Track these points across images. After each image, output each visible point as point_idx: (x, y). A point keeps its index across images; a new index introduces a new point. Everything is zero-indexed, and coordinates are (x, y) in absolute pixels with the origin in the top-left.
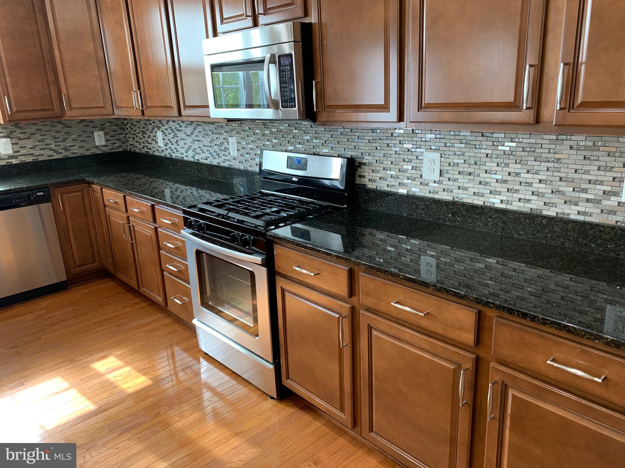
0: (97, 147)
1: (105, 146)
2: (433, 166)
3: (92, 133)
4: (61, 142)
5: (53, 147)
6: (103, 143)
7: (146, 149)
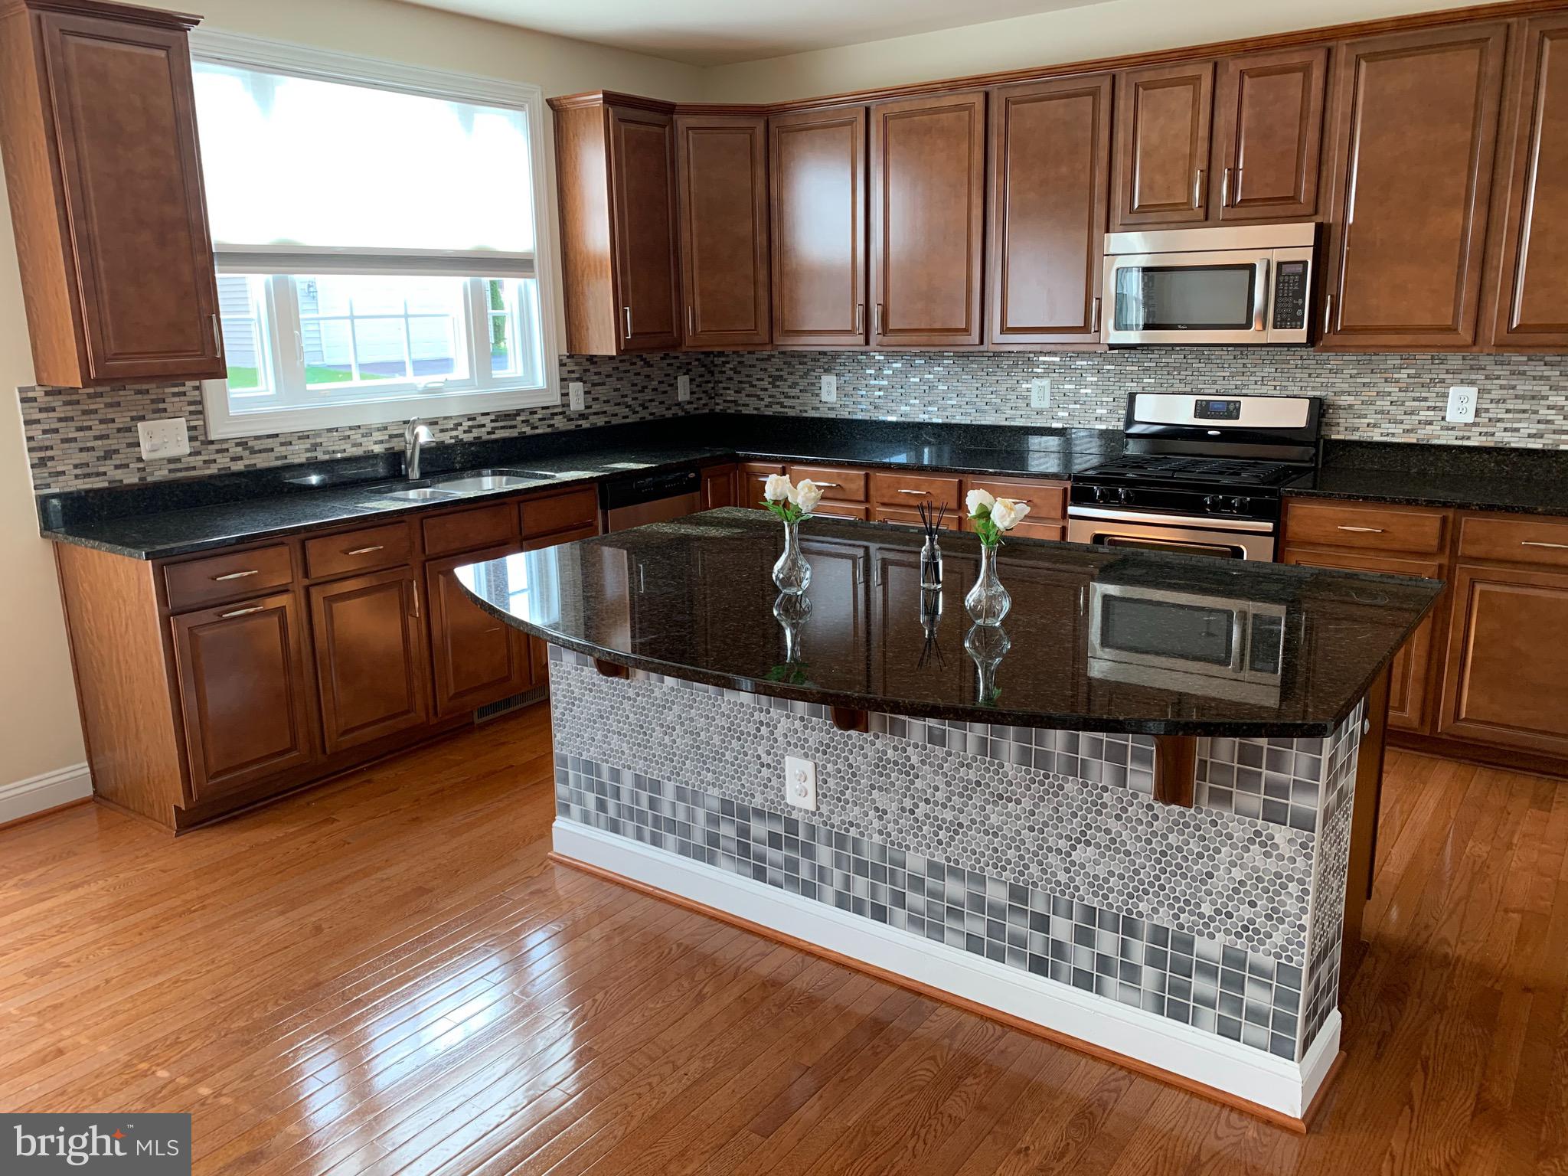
0: (678, 404)
1: (690, 403)
2: (1465, 405)
3: (676, 378)
4: (640, 392)
5: (629, 400)
6: (687, 398)
7: (777, 408)
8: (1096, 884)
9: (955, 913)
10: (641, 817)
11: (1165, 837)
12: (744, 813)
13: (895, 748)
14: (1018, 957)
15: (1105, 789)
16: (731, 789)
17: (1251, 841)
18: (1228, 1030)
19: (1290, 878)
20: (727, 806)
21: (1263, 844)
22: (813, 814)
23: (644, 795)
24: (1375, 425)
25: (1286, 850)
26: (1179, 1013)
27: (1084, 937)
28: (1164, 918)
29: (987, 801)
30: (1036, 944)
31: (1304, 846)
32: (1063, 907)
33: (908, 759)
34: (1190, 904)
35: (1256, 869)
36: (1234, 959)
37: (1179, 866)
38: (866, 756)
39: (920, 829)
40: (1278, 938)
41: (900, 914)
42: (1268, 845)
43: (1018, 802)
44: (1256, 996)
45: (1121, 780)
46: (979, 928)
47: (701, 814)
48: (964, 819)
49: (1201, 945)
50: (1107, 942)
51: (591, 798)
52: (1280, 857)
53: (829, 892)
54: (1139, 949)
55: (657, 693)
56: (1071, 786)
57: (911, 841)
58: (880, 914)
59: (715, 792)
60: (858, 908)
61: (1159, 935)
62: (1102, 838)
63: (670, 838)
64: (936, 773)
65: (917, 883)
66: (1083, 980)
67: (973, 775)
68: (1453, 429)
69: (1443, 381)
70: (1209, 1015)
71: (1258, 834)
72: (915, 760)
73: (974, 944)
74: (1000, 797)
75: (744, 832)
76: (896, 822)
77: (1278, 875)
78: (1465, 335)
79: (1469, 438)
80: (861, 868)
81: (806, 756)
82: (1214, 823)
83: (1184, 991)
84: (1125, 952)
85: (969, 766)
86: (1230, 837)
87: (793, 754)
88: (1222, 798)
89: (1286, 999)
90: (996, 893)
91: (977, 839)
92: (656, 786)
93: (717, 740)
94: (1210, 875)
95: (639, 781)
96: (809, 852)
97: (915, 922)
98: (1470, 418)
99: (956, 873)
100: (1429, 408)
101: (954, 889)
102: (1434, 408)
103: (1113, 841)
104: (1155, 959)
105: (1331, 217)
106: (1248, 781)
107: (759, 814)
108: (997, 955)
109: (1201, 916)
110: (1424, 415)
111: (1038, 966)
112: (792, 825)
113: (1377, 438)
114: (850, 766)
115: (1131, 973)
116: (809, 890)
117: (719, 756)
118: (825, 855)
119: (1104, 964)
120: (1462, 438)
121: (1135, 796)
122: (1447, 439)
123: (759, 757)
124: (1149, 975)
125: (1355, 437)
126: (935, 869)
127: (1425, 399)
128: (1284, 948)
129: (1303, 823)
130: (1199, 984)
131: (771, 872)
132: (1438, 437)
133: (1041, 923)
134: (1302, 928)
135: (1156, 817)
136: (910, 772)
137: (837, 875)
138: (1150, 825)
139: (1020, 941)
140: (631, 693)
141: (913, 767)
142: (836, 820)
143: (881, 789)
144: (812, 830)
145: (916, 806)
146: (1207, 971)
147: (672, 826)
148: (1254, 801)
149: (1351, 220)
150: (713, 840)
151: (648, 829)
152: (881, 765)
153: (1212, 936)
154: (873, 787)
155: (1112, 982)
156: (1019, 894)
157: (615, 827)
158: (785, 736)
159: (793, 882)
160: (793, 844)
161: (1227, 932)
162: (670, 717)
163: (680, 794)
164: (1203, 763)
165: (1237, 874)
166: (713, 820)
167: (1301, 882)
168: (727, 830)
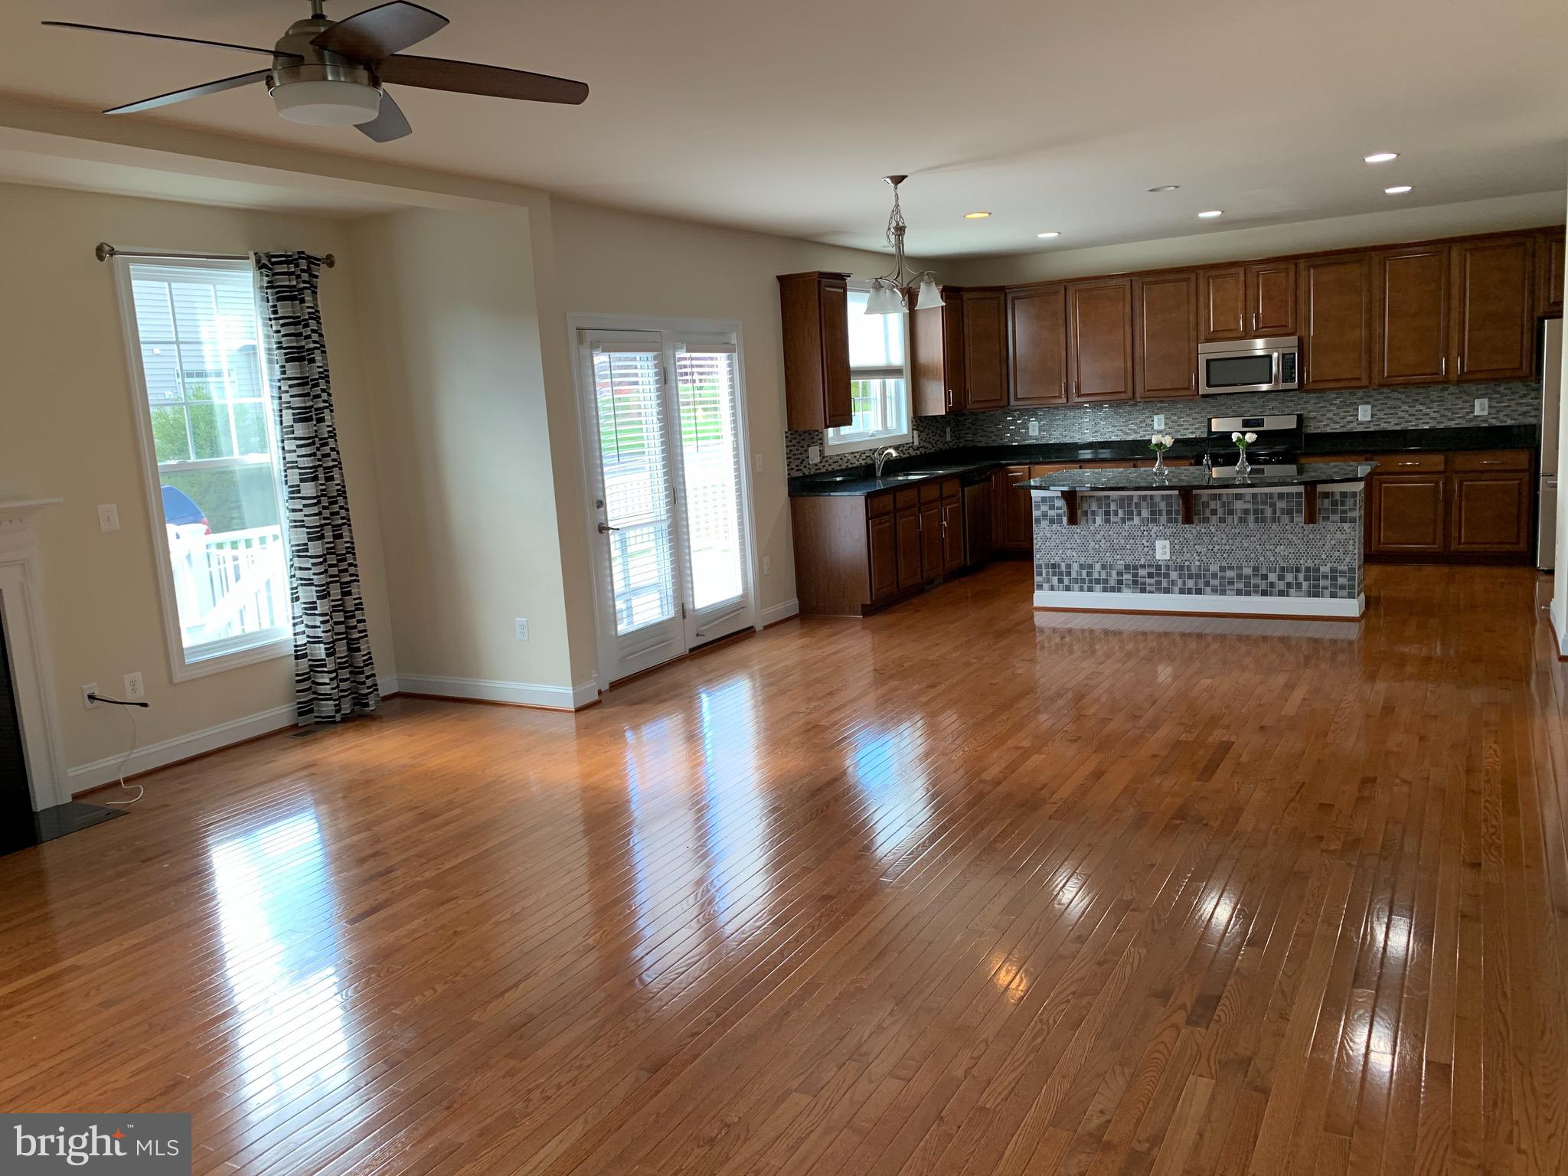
2: (1366, 413)
8: (1284, 558)
9: (1231, 583)
10: (1083, 581)
11: (1308, 536)
12: (1135, 568)
13: (1205, 528)
14: (1256, 592)
15: (1286, 525)
16: (1129, 560)
17: (1337, 530)
18: (1333, 595)
19: (1350, 539)
20: (1127, 567)
21: (1340, 531)
22: (1169, 560)
23: (1084, 572)
24: (1327, 425)
25: (1348, 531)
26: (1316, 595)
27: (1281, 578)
28: (1310, 564)
29: (1243, 539)
30: (1263, 585)
31: (1354, 528)
32: (1272, 570)
33: (1210, 530)
34: (1318, 557)
35: (1339, 539)
36: (1333, 570)
37: (1313, 545)
38: (1192, 533)
39: (1216, 555)
40: (1347, 560)
41: (1208, 589)
42: (1342, 530)
43: (1255, 536)
44: (1341, 581)
45: (1292, 521)
46: (1241, 586)
47: (1114, 573)
48: (1234, 548)
49: (1322, 569)
50: (1289, 577)
51: (1055, 580)
52: (1347, 533)
53: (1176, 589)
54: (1301, 576)
55: (1092, 528)
56: (1274, 527)
57: (1212, 560)
58: (1199, 592)
59: (1122, 562)
60: (1190, 592)
61: (1308, 569)
62: (1286, 542)
63: (1098, 587)
64: (1222, 533)
65: (1214, 576)
66: (1281, 594)
67: (1237, 531)
68: (1362, 424)
69: (1355, 403)
70: (1327, 592)
71: (1339, 528)
72: (1213, 530)
73: (1239, 593)
74: (1248, 536)
75: (1135, 575)
76: (1206, 555)
77: (1346, 539)
78: (1365, 382)
79: (1369, 428)
80: (1190, 576)
81: (1166, 539)
82: (1324, 528)
83: (1316, 586)
84: (1296, 578)
85: (1235, 528)
86: (1330, 531)
87: (1159, 540)
88: (1326, 519)
89: (1352, 579)
90: (1248, 571)
91: (1240, 554)
92: (1091, 566)
93: (1122, 541)
94: (1324, 545)
95: (1082, 566)
96: (1167, 576)
97: (1215, 591)
98: (1369, 418)
99: (1231, 568)
100: (1351, 416)
101: (1230, 574)
102: (1353, 415)
103: (1290, 542)
104: (1307, 579)
105: (1303, 333)
106: (1334, 512)
107: (1143, 566)
108: (1248, 594)
109: (1322, 559)
110: (1349, 419)
111: (1264, 593)
112: (1159, 567)
113: (1329, 431)
114: (1185, 539)
115: (1299, 586)
116: (1167, 591)
117: (1124, 548)
118: (1174, 575)
119: (1289, 585)
120: (1367, 428)
121: (1297, 525)
122: (1360, 429)
123: (1143, 544)
124: (1305, 585)
125: (1319, 431)
126: (1222, 569)
127: (1349, 412)
128: (1350, 563)
129: (1353, 520)
130: (1322, 583)
131: (1148, 588)
132: (1356, 428)
133: (1265, 577)
134: (1355, 554)
135: (1304, 530)
136: (1211, 535)
137: (1180, 582)
138: (1302, 533)
139: (1256, 586)
140: (1078, 531)
141: (1212, 533)
142: (1179, 560)
143: (1199, 544)
144: (1168, 567)
145: (1214, 547)
146: (1325, 577)
147: (1098, 581)
148: (1337, 517)
149: (1312, 334)
150: (1120, 582)
151: (1085, 586)
152: (1199, 535)
153: (1326, 565)
154: (1195, 545)
155: (1292, 591)
156: (1256, 569)
157: (1068, 589)
158: (1156, 533)
159: (1159, 590)
160: (1159, 575)
161: (1331, 562)
162: (1098, 537)
163: (1104, 567)
164: (1319, 509)
165: (1333, 542)
166: (1120, 574)
167: (1354, 540)
168: (1127, 577)
